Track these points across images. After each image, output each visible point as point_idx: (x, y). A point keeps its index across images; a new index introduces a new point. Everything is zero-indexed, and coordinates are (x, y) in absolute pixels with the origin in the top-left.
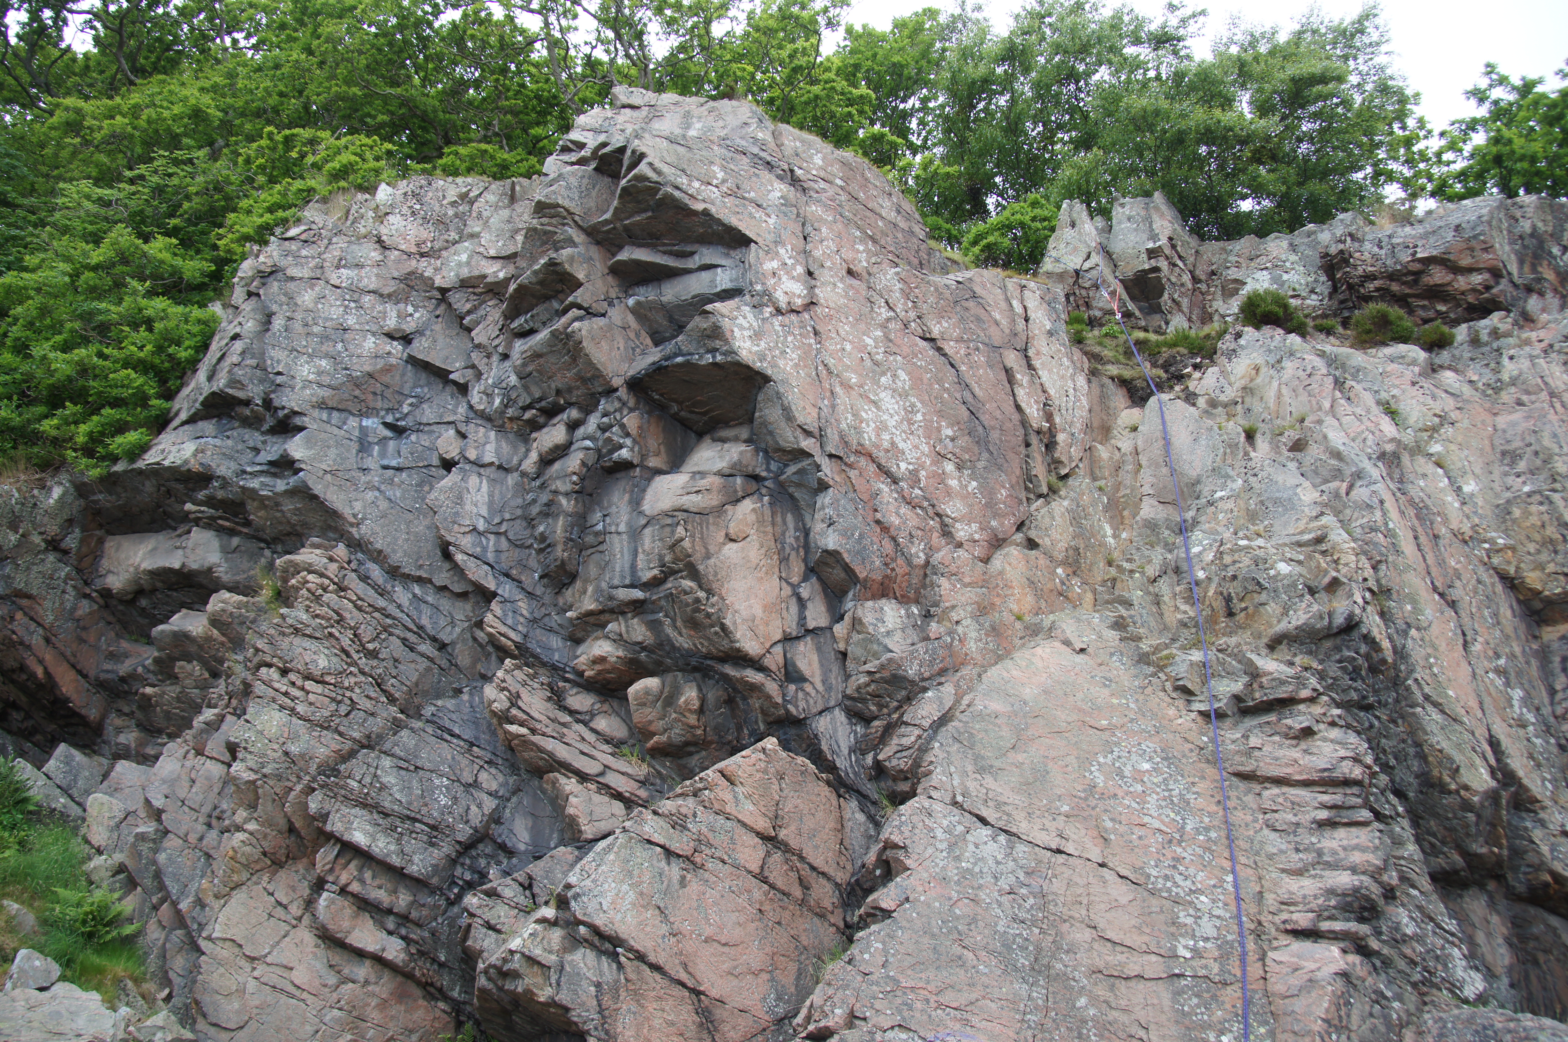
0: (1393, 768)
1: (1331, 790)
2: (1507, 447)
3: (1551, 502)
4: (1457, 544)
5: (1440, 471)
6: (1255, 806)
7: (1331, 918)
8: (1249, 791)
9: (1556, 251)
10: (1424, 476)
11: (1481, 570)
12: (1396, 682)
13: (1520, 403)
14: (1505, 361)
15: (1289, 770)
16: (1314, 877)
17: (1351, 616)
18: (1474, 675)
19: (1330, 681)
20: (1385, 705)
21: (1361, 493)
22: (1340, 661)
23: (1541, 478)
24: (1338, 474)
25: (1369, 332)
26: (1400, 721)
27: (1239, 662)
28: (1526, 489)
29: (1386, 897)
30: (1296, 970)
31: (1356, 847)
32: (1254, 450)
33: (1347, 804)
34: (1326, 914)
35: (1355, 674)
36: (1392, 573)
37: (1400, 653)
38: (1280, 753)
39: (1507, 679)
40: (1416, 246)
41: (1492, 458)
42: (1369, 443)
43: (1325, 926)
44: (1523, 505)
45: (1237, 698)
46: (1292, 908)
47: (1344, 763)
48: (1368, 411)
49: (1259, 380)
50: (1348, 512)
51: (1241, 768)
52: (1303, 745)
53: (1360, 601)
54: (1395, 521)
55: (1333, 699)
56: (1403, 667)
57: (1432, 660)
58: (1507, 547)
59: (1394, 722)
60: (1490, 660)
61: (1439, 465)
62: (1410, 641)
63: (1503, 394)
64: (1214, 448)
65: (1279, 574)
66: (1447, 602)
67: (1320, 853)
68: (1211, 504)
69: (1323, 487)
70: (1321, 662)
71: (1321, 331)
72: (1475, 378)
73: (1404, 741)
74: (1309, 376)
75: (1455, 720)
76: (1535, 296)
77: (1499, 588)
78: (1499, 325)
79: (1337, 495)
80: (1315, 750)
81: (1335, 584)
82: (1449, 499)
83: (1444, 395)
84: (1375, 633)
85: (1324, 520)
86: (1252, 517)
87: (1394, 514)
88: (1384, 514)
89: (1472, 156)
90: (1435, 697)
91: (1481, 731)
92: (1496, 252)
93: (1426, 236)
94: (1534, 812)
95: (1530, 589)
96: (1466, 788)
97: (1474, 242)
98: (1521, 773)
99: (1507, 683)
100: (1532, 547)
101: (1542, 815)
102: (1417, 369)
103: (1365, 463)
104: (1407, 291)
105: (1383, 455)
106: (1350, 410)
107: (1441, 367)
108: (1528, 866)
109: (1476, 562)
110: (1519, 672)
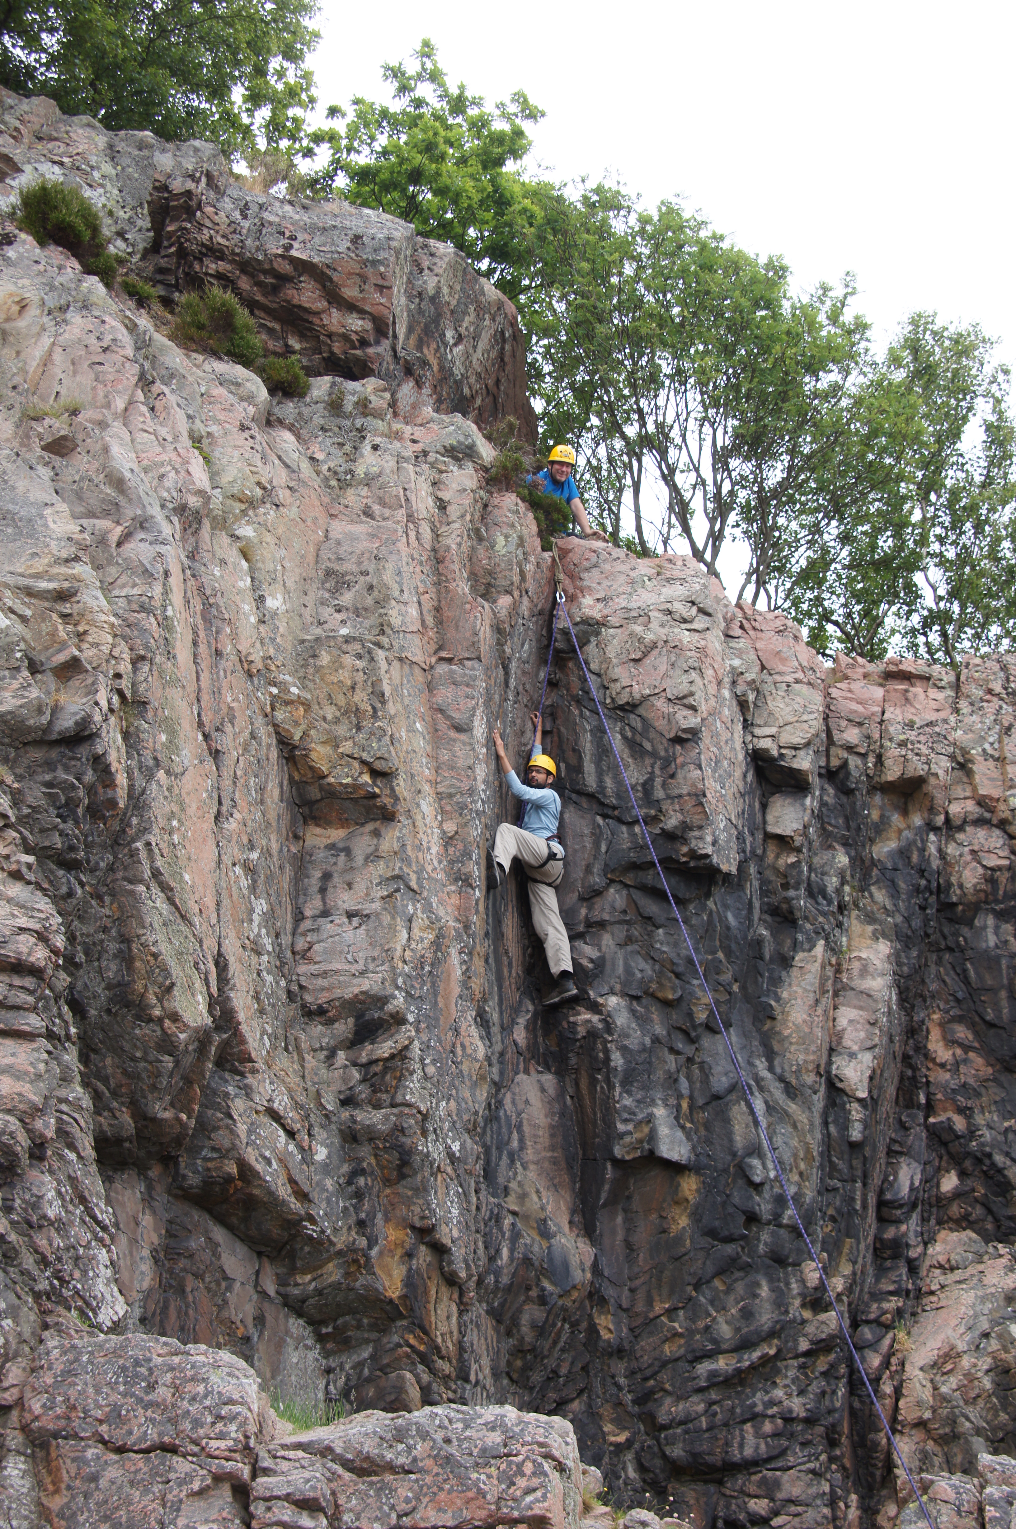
0: (78, 966)
2: (336, 567)
3: (372, 659)
4: (240, 674)
5: (245, 565)
9: (450, 335)
10: (223, 562)
11: (260, 721)
12: (119, 840)
13: (367, 513)
14: (366, 449)
17: (85, 722)
18: (219, 863)
19: (26, 811)
20: (92, 871)
21: (140, 550)
22: (49, 785)
23: (367, 623)
24: (112, 510)
25: (201, 327)
26: (107, 899)
28: (344, 631)
29: (32, 1156)
31: (7, 1071)
33: (11, 1001)
35: (67, 810)
36: (154, 681)
37: (138, 801)
39: (254, 881)
40: (293, 238)
41: (312, 574)
42: (168, 483)
44: (335, 652)
47: (22, 938)
48: (176, 438)
49: (22, 324)
50: (113, 571)
53: (104, 704)
54: (175, 609)
55: (24, 839)
56: (135, 821)
57: (175, 823)
58: (299, 701)
59: (99, 898)
60: (242, 848)
61: (245, 554)
62: (154, 786)
63: (350, 491)
66: (209, 749)
69: (85, 522)
70: (19, 778)
71: (131, 294)
72: (320, 456)
73: (105, 930)
74: (105, 350)
75: (183, 917)
76: (412, 384)
77: (274, 754)
78: (372, 398)
79: (102, 540)
81: (72, 668)
82: (247, 608)
83: (277, 461)
84: (112, 757)
85: (78, 569)
87: (177, 598)
88: (166, 592)
89: (385, 153)
90: (167, 877)
91: (210, 943)
92: (390, 298)
93: (312, 229)
94: (242, 1074)
95: (311, 768)
96: (175, 1017)
97: (369, 271)
98: (241, 1016)
99: (253, 889)
100: (330, 712)
101: (250, 1080)
102: (251, 410)
103: (155, 511)
104: (259, 297)
105: (181, 509)
106: (150, 425)
107: (280, 422)
108: (214, 1149)
109: (256, 707)
110: (269, 878)
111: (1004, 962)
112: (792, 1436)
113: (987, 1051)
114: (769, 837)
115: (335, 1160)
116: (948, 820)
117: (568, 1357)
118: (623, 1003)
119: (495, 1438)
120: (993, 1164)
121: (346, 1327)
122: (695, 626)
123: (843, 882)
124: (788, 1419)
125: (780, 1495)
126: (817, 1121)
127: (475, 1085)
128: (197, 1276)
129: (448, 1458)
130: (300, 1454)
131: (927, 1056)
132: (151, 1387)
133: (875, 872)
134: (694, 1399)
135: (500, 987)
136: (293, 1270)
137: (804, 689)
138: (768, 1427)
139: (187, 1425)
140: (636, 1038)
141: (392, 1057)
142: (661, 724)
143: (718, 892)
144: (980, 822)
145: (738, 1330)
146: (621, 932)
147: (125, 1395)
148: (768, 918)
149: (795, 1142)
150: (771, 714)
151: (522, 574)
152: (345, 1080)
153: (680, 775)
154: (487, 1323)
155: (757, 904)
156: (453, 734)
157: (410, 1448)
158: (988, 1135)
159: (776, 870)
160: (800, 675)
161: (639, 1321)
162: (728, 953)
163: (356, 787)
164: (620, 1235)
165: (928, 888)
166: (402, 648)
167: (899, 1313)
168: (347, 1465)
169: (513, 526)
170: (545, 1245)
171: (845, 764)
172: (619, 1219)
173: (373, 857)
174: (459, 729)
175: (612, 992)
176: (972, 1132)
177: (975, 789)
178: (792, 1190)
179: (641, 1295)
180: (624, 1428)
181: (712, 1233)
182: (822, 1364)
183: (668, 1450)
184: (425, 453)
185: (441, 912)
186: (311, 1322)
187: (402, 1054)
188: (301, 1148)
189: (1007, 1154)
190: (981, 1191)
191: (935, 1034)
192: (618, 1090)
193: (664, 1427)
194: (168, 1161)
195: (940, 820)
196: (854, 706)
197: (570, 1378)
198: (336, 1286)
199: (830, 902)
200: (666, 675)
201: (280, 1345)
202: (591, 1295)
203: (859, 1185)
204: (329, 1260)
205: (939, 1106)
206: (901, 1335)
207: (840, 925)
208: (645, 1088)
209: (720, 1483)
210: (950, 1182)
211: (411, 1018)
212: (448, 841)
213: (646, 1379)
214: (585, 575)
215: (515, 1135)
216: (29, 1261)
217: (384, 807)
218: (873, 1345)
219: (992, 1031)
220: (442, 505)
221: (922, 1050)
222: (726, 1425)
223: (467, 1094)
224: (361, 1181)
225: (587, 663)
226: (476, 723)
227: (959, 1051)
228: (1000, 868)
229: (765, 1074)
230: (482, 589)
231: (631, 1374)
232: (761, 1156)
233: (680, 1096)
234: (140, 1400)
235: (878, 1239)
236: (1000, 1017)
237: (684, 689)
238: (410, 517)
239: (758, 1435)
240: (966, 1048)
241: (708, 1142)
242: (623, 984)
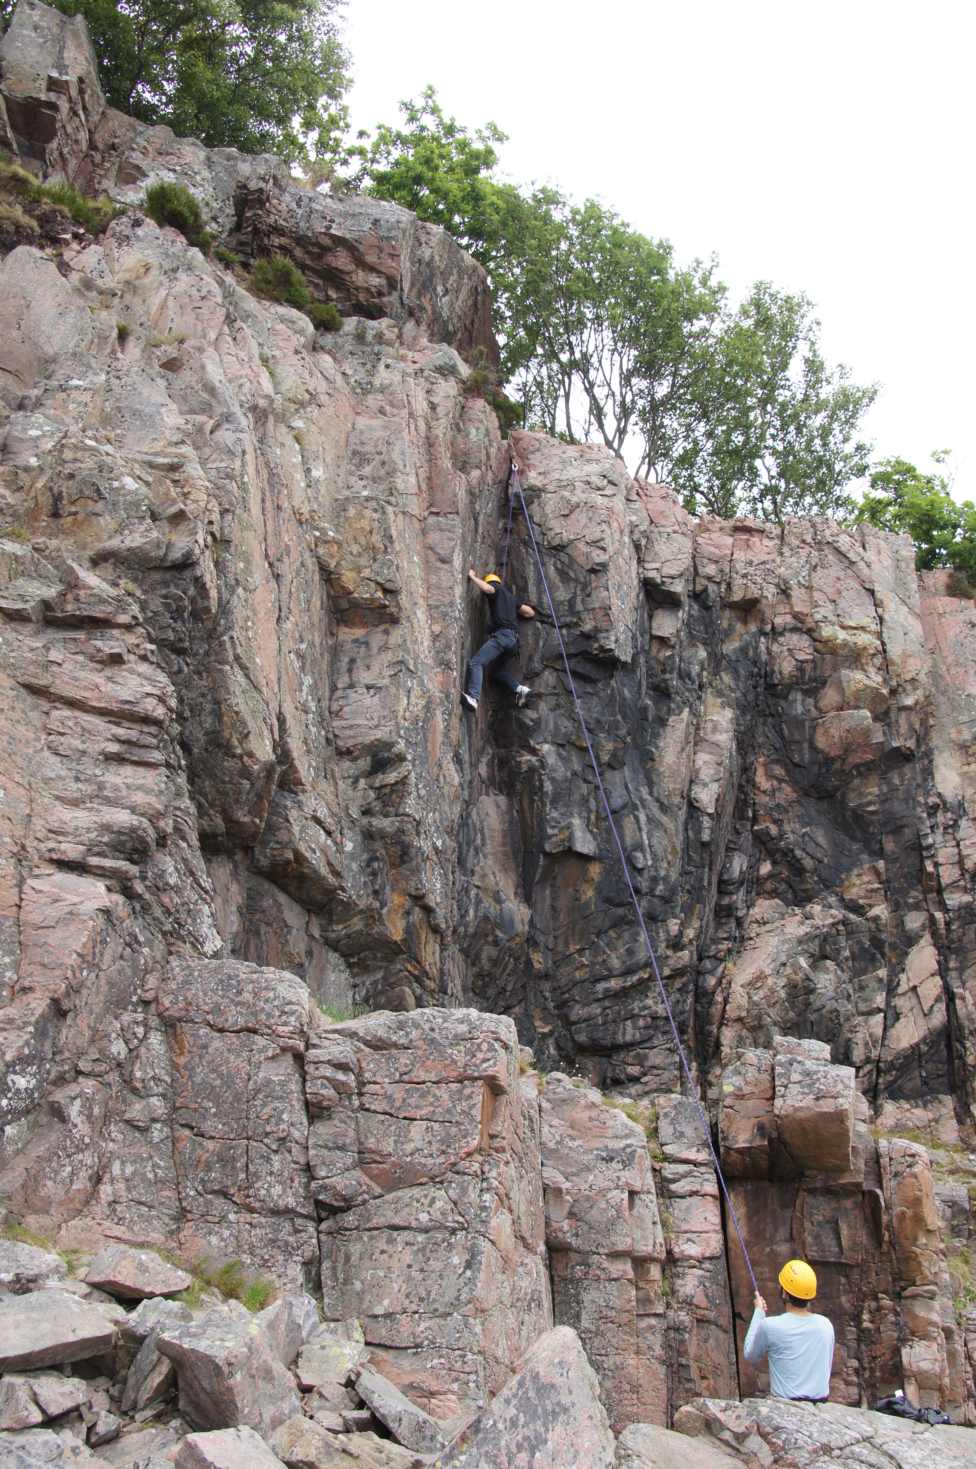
0: (185, 719)
1: (127, 724)
2: (360, 448)
3: (384, 513)
4: (294, 522)
5: (297, 447)
6: (39, 725)
7: (99, 854)
8: (36, 707)
9: (439, 289)
10: (282, 445)
11: (307, 554)
12: (212, 635)
13: (382, 412)
14: (381, 367)
15: (87, 694)
16: (90, 810)
17: (189, 554)
18: (280, 651)
19: (150, 614)
20: (195, 655)
21: (226, 436)
22: (165, 597)
23: (381, 488)
24: (206, 409)
25: (268, 282)
26: (204, 675)
27: (56, 567)
28: (365, 493)
29: (158, 844)
30: (57, 901)
31: (140, 788)
32: (123, 352)
33: (142, 742)
34: (96, 849)
35: (177, 614)
36: (235, 526)
37: (224, 608)
38: (82, 674)
39: (304, 664)
40: (332, 221)
41: (343, 453)
42: (245, 390)
43: (94, 861)
44: (359, 507)
45: (46, 605)
46: (60, 838)
47: (149, 700)
48: (251, 359)
49: (146, 281)
50: (207, 451)
51: (34, 681)
52: (108, 672)
53: (201, 542)
54: (250, 477)
55: (149, 633)
56: (222, 622)
57: (250, 624)
58: (335, 541)
59: (199, 674)
60: (295, 641)
61: (297, 440)
62: (235, 598)
63: (370, 397)
64: (81, 332)
65: (123, 487)
66: (273, 573)
67: (101, 787)
68: (63, 389)
69: (188, 417)
70: (145, 592)
71: (221, 260)
72: (349, 372)
73: (203, 695)
74: (203, 298)
75: (255, 687)
76: (413, 323)
77: (317, 577)
78: (386, 332)
79: (200, 430)
80: (120, 680)
81: (180, 517)
82: (298, 476)
83: (319, 375)
84: (207, 578)
85: (184, 449)
86: (106, 420)
87: (251, 469)
88: (243, 465)
89: (397, 164)
90: (244, 660)
91: (274, 706)
92: (398, 263)
93: (345, 215)
94: (296, 793)
95: (342, 587)
96: (251, 755)
97: (385, 244)
98: (295, 754)
99: (303, 669)
100: (355, 549)
101: (301, 797)
102: (303, 340)
103: (237, 410)
104: (308, 262)
105: (254, 408)
106: (233, 350)
107: (322, 348)
108: (277, 842)
109: (305, 545)
110: (314, 662)
111: (807, 724)
112: (657, 1028)
113: (794, 783)
114: (653, 637)
115: (358, 850)
116: (773, 628)
117: (512, 979)
118: (553, 748)
119: (464, 1028)
120: (794, 856)
121: (366, 959)
122: (606, 492)
123: (703, 669)
124: (655, 1018)
125: (647, 1064)
126: (681, 828)
127: (452, 803)
128: (268, 924)
129: (433, 1040)
130: (337, 1036)
131: (754, 786)
132: (240, 993)
133: (724, 662)
134: (594, 1005)
135: (470, 737)
136: (331, 922)
137: (679, 537)
138: (641, 1023)
139: (263, 1017)
140: (561, 772)
141: (397, 783)
142: (581, 560)
143: (618, 675)
144: (795, 630)
145: (624, 962)
146: (552, 701)
147: (222, 997)
148: (651, 692)
149: (665, 842)
150: (656, 554)
151: (488, 455)
152: (365, 798)
153: (594, 594)
154: (459, 957)
155: (644, 683)
156: (439, 565)
157: (407, 1034)
158: (792, 838)
159: (658, 660)
160: (677, 528)
161: (560, 957)
162: (624, 716)
163: (372, 600)
164: (548, 901)
165: (759, 674)
166: (405, 505)
167: (729, 951)
168: (367, 1043)
169: (481, 421)
170: (498, 907)
171: (706, 588)
172: (548, 892)
173: (384, 648)
174: (443, 561)
175: (546, 741)
176: (781, 836)
177: (792, 608)
178: (663, 873)
179: (561, 940)
180: (548, 1024)
181: (609, 901)
182: (678, 983)
183: (576, 1037)
184: (422, 371)
185: (430, 686)
186: (343, 955)
187: (403, 781)
188: (336, 843)
189: (804, 850)
190: (785, 873)
191: (760, 772)
192: (548, 806)
193: (574, 1023)
194: (247, 849)
195: (768, 628)
196: (713, 550)
197: (513, 992)
198: (360, 932)
199: (693, 683)
200: (585, 526)
201: (323, 969)
202: (528, 940)
203: (706, 870)
204: (355, 915)
205: (761, 819)
206: (730, 965)
207: (699, 698)
208: (567, 805)
209: (610, 1056)
210: (766, 868)
211: (409, 757)
212: (435, 638)
213: (563, 993)
214: (531, 456)
215: (479, 836)
216: (158, 912)
217: (391, 614)
218: (711, 972)
219: (798, 770)
220: (433, 407)
221: (751, 782)
222: (614, 1021)
223: (447, 808)
224: (376, 865)
225: (531, 517)
226: (455, 558)
227: (775, 783)
228: (806, 661)
229: (647, 797)
230: (460, 465)
231: (554, 990)
232: (643, 851)
233: (590, 811)
234: (233, 1001)
235: (717, 904)
236: (802, 760)
237: (597, 535)
238: (411, 415)
239: (635, 1027)
240: (780, 781)
241: (608, 841)
242: (553, 736)
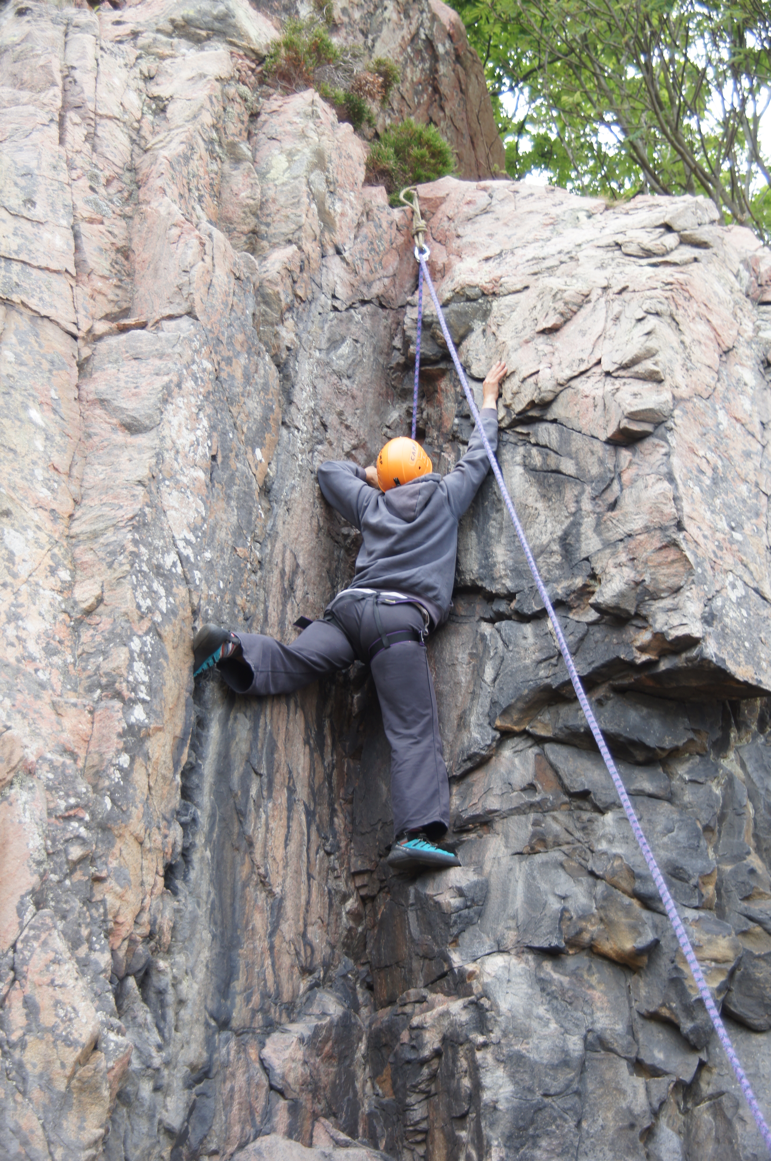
118: (520, 966)
122: (670, 259)
140: (547, 1038)
142: (591, 421)
146: (524, 828)
153: (629, 499)
156: (120, 438)
174: (133, 428)
200: (603, 337)
212: (81, 618)
226: (174, 419)
237: (636, 348)
242: (522, 929)
